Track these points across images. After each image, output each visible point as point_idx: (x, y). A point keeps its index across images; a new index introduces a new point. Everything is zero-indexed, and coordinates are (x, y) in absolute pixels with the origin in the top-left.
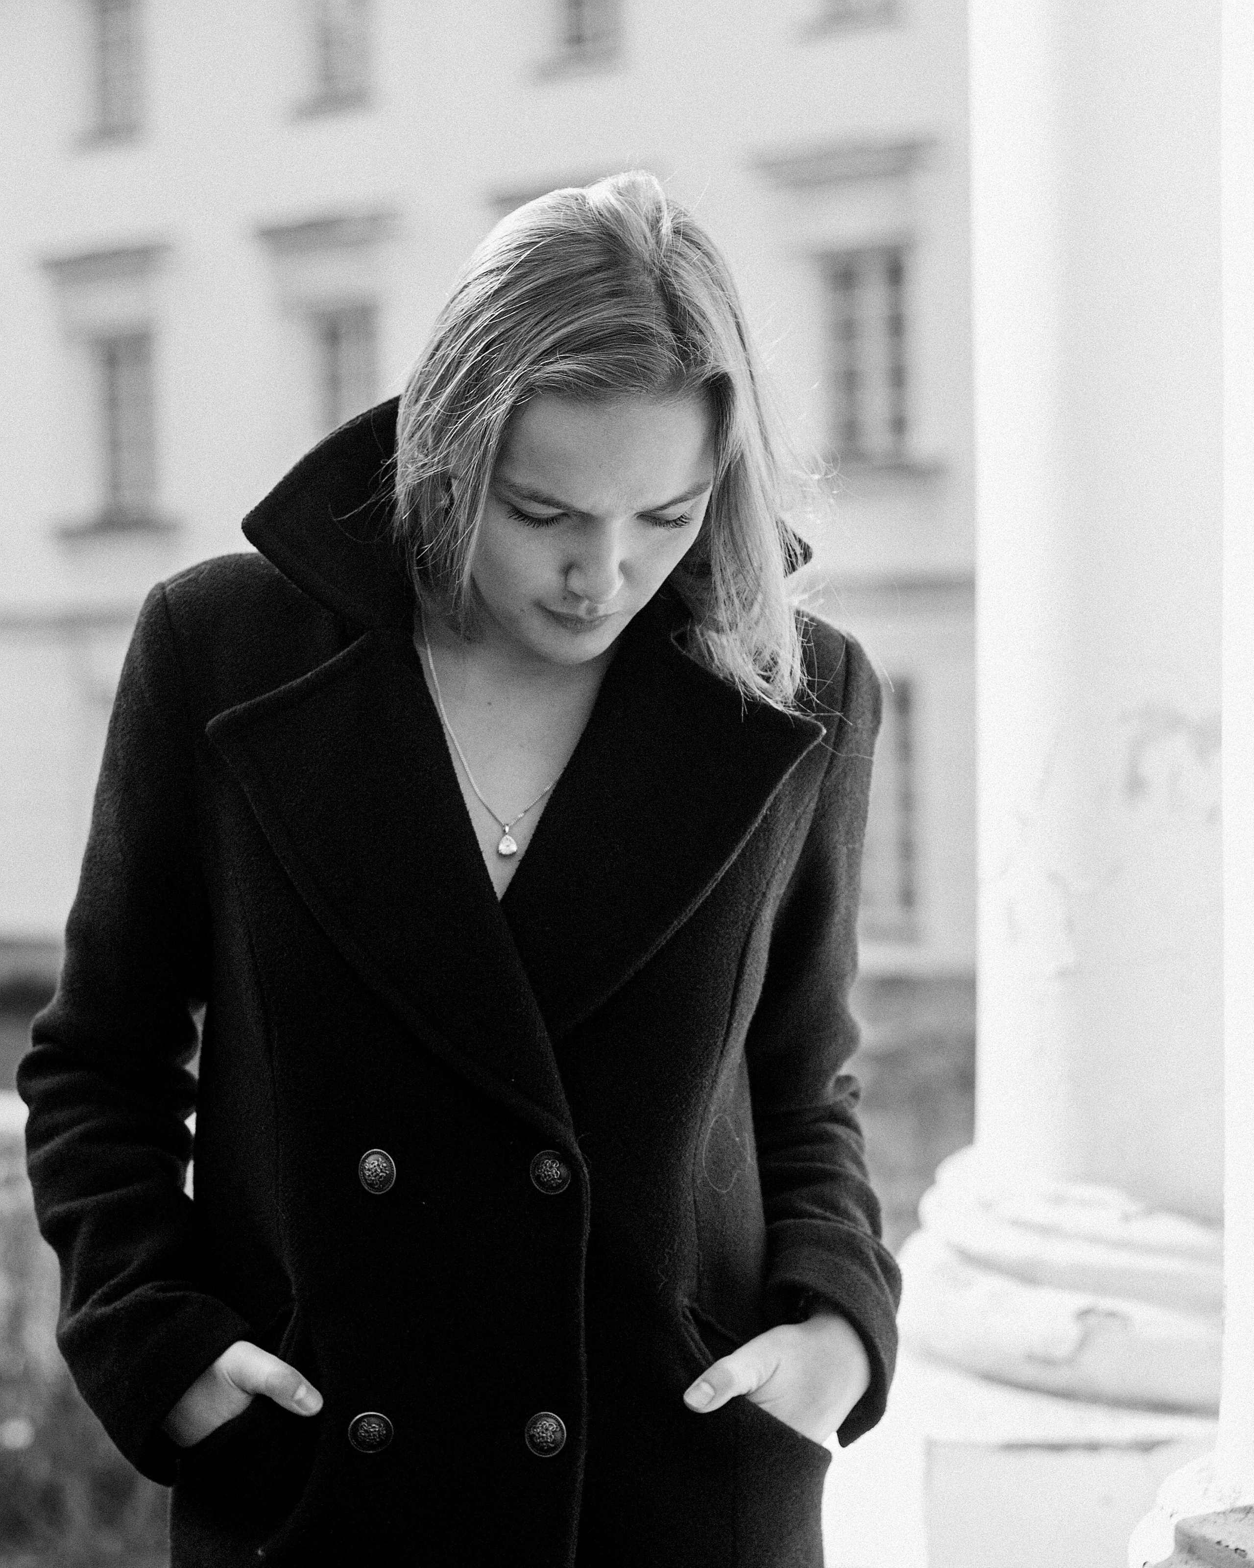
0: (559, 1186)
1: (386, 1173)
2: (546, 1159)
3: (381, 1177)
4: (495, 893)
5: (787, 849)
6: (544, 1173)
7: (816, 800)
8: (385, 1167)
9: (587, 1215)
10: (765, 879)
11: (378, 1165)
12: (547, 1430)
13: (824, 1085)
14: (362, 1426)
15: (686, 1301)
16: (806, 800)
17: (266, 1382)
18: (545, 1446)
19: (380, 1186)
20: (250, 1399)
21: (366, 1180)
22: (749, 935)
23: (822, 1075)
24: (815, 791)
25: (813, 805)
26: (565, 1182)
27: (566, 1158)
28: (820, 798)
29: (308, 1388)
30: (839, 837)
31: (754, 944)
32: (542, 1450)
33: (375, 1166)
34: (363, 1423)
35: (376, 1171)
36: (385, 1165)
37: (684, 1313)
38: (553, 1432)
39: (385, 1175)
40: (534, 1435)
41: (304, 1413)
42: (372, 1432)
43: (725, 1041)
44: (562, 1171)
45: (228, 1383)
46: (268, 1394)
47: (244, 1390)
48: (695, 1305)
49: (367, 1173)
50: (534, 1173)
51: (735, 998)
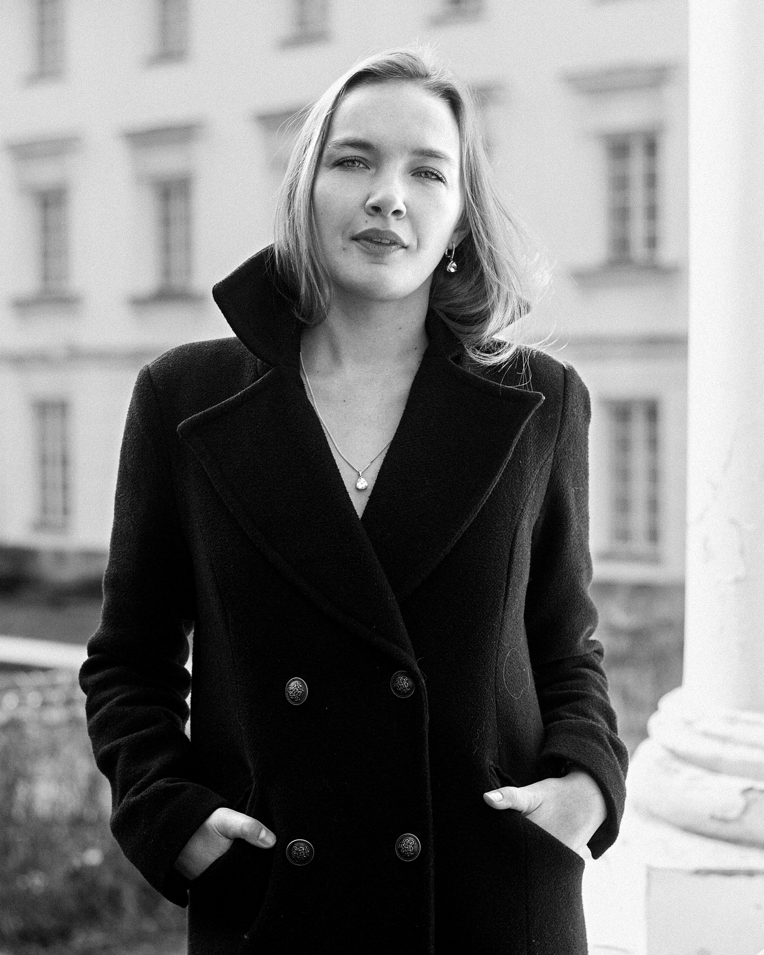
0: (409, 692)
1: (302, 691)
2: (400, 676)
3: (299, 694)
4: (358, 516)
5: (535, 485)
6: (399, 685)
7: (552, 457)
8: (301, 687)
9: (426, 709)
10: (522, 501)
11: (297, 687)
12: (409, 844)
13: (576, 640)
14: (294, 849)
15: (491, 763)
16: (546, 457)
17: (241, 829)
18: (408, 854)
19: (298, 700)
20: (232, 842)
21: (290, 697)
22: (515, 535)
23: (575, 635)
24: (551, 451)
25: (550, 460)
26: (412, 690)
27: (411, 675)
28: (555, 458)
29: (267, 832)
30: (568, 480)
31: (518, 540)
32: (406, 857)
33: (295, 688)
34: (294, 847)
35: (296, 690)
36: (301, 686)
37: (491, 771)
38: (412, 845)
39: (301, 692)
40: (401, 848)
41: (265, 846)
42: (300, 851)
43: (505, 600)
44: (410, 683)
45: (217, 834)
46: (243, 838)
47: (227, 837)
48: (498, 767)
49: (291, 693)
50: (393, 686)
51: (509, 573)
